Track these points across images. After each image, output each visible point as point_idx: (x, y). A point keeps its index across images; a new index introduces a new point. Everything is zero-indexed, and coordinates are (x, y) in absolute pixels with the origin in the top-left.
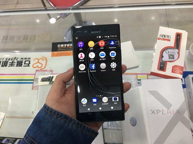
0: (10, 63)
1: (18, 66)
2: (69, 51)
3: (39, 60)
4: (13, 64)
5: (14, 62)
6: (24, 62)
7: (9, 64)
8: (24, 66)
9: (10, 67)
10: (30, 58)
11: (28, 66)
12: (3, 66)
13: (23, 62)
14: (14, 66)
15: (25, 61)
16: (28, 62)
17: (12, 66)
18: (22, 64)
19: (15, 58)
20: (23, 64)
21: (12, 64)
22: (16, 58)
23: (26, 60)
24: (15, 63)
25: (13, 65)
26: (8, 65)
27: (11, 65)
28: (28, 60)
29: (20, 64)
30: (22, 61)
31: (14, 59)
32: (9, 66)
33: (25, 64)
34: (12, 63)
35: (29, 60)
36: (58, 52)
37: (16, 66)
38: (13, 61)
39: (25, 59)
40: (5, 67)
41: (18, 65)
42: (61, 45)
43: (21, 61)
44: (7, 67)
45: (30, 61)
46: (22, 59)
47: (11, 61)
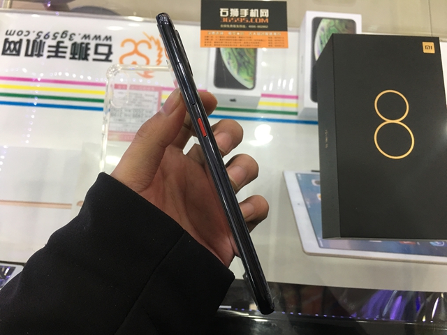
0: (50, 46)
1: (76, 59)
2: (259, 33)
3: (136, 45)
4: (61, 50)
5: (61, 45)
6: (92, 47)
7: (49, 51)
8: (94, 60)
9: (51, 59)
10: (110, 38)
11: (107, 60)
12: (32, 55)
13: (89, 46)
14: (64, 57)
15: (97, 46)
16: (104, 50)
17: (56, 56)
18: (89, 52)
19: (65, 33)
20: (91, 52)
21: (57, 52)
22: (69, 34)
23: (98, 42)
24: (66, 47)
25: (60, 54)
26: (45, 54)
27: (53, 54)
28: (105, 42)
29: (80, 52)
30: (88, 44)
31: (62, 37)
32: (49, 57)
33: (96, 53)
34: (58, 46)
35: (108, 42)
36: (222, 33)
37: (71, 58)
38: (59, 43)
39: (97, 37)
40: (35, 58)
41: (77, 57)
42: (229, 12)
43: (82, 43)
44: (41, 58)
45: (110, 47)
46: (86, 37)
47: (54, 43)
